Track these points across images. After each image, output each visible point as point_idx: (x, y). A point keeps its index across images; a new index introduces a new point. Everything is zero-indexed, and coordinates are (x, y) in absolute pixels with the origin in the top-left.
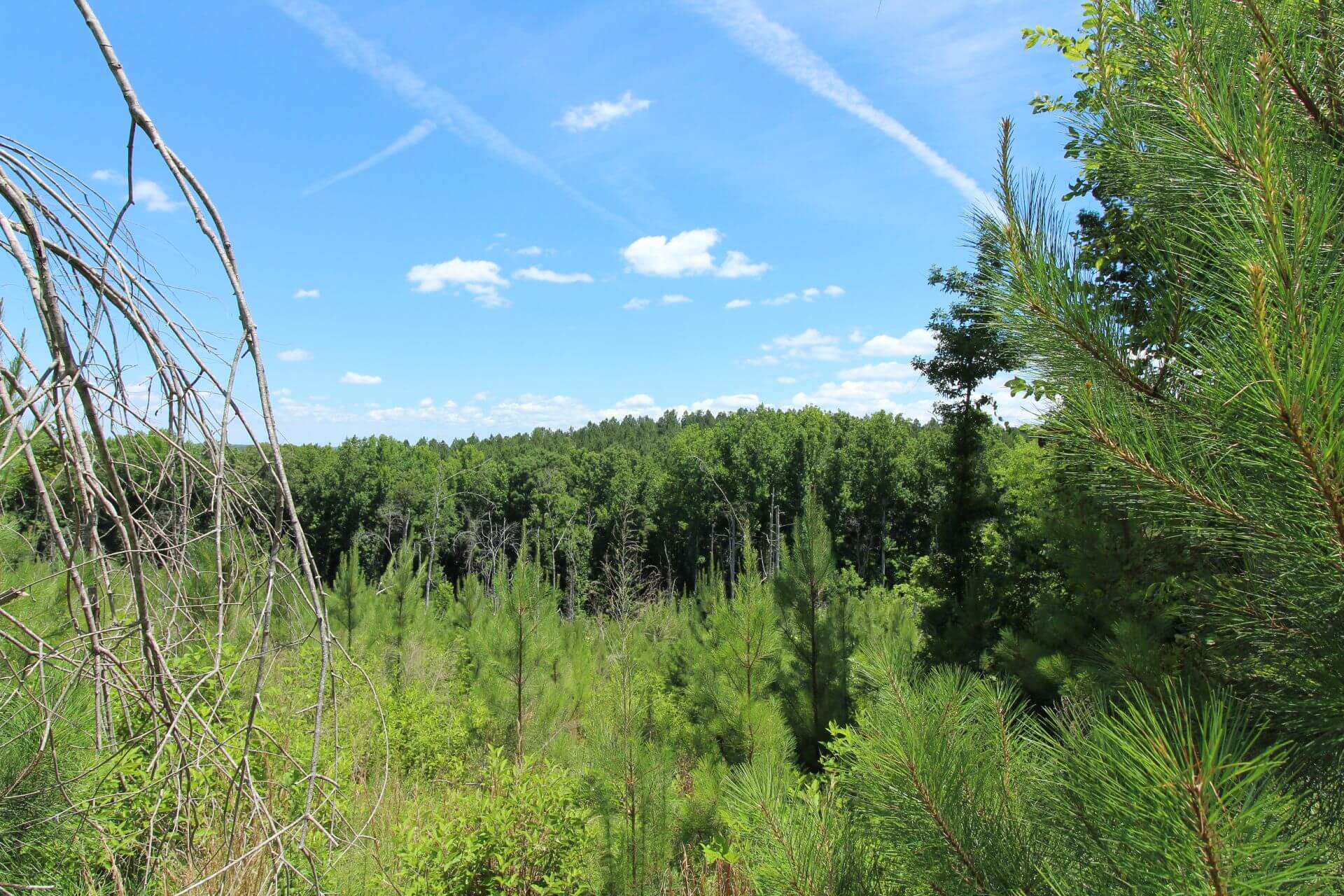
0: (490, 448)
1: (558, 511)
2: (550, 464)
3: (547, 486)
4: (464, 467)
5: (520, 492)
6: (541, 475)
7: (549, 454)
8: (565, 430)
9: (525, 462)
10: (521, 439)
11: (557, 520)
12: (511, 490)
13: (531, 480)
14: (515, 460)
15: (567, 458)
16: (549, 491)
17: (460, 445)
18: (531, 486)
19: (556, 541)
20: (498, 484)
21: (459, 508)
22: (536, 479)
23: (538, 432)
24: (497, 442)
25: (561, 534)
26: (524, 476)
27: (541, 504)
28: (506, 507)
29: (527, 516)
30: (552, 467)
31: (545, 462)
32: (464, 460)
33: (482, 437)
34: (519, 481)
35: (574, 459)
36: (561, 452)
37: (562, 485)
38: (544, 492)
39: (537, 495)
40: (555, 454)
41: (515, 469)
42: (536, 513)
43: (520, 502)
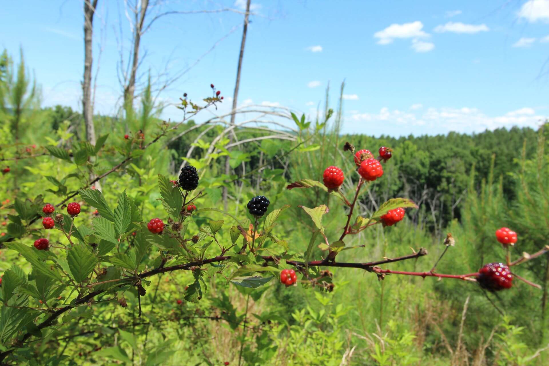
0: (420, 142)
1: (458, 184)
2: (456, 155)
3: (453, 169)
4: (404, 153)
5: (436, 170)
6: (449, 162)
7: (455, 149)
8: (469, 133)
9: (439, 153)
10: (440, 138)
11: (457, 189)
12: (430, 169)
13: (443, 164)
14: (434, 151)
15: (467, 152)
16: (453, 172)
17: (403, 140)
18: (443, 168)
19: (455, 202)
20: (423, 164)
21: (400, 177)
22: (446, 163)
23: (451, 134)
24: (425, 139)
25: (458, 198)
26: (439, 162)
27: (448, 180)
28: (427, 179)
29: (439, 184)
30: (457, 157)
31: (452, 154)
32: (404, 149)
33: (416, 135)
34: (435, 164)
35: (472, 153)
36: (465, 148)
37: (463, 169)
38: (450, 172)
39: (445, 174)
40: (459, 150)
41: (434, 157)
42: (444, 184)
43: (436, 176)
